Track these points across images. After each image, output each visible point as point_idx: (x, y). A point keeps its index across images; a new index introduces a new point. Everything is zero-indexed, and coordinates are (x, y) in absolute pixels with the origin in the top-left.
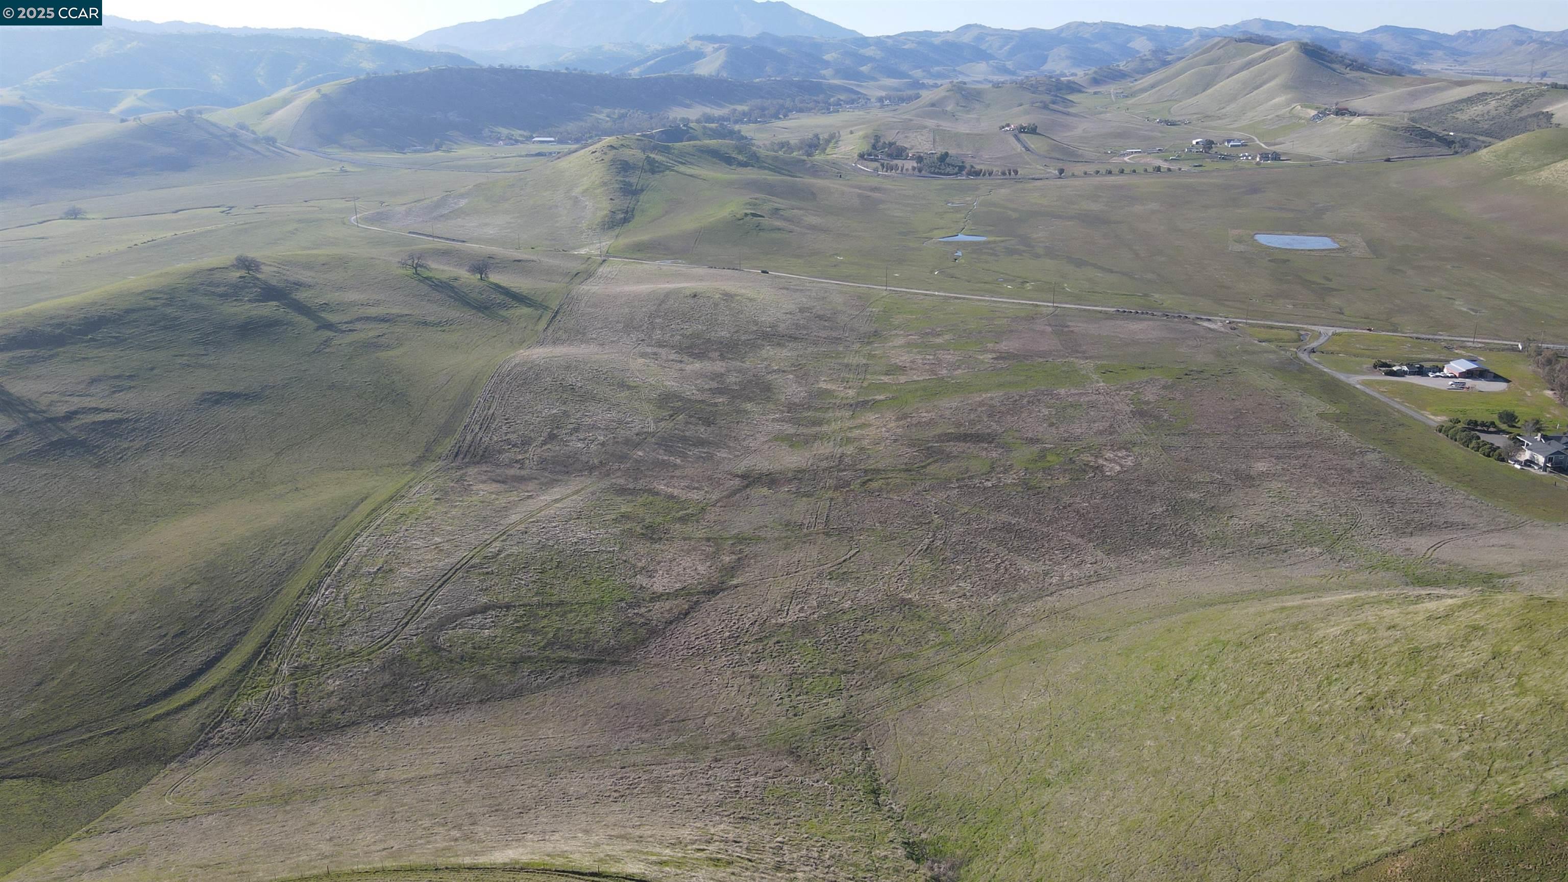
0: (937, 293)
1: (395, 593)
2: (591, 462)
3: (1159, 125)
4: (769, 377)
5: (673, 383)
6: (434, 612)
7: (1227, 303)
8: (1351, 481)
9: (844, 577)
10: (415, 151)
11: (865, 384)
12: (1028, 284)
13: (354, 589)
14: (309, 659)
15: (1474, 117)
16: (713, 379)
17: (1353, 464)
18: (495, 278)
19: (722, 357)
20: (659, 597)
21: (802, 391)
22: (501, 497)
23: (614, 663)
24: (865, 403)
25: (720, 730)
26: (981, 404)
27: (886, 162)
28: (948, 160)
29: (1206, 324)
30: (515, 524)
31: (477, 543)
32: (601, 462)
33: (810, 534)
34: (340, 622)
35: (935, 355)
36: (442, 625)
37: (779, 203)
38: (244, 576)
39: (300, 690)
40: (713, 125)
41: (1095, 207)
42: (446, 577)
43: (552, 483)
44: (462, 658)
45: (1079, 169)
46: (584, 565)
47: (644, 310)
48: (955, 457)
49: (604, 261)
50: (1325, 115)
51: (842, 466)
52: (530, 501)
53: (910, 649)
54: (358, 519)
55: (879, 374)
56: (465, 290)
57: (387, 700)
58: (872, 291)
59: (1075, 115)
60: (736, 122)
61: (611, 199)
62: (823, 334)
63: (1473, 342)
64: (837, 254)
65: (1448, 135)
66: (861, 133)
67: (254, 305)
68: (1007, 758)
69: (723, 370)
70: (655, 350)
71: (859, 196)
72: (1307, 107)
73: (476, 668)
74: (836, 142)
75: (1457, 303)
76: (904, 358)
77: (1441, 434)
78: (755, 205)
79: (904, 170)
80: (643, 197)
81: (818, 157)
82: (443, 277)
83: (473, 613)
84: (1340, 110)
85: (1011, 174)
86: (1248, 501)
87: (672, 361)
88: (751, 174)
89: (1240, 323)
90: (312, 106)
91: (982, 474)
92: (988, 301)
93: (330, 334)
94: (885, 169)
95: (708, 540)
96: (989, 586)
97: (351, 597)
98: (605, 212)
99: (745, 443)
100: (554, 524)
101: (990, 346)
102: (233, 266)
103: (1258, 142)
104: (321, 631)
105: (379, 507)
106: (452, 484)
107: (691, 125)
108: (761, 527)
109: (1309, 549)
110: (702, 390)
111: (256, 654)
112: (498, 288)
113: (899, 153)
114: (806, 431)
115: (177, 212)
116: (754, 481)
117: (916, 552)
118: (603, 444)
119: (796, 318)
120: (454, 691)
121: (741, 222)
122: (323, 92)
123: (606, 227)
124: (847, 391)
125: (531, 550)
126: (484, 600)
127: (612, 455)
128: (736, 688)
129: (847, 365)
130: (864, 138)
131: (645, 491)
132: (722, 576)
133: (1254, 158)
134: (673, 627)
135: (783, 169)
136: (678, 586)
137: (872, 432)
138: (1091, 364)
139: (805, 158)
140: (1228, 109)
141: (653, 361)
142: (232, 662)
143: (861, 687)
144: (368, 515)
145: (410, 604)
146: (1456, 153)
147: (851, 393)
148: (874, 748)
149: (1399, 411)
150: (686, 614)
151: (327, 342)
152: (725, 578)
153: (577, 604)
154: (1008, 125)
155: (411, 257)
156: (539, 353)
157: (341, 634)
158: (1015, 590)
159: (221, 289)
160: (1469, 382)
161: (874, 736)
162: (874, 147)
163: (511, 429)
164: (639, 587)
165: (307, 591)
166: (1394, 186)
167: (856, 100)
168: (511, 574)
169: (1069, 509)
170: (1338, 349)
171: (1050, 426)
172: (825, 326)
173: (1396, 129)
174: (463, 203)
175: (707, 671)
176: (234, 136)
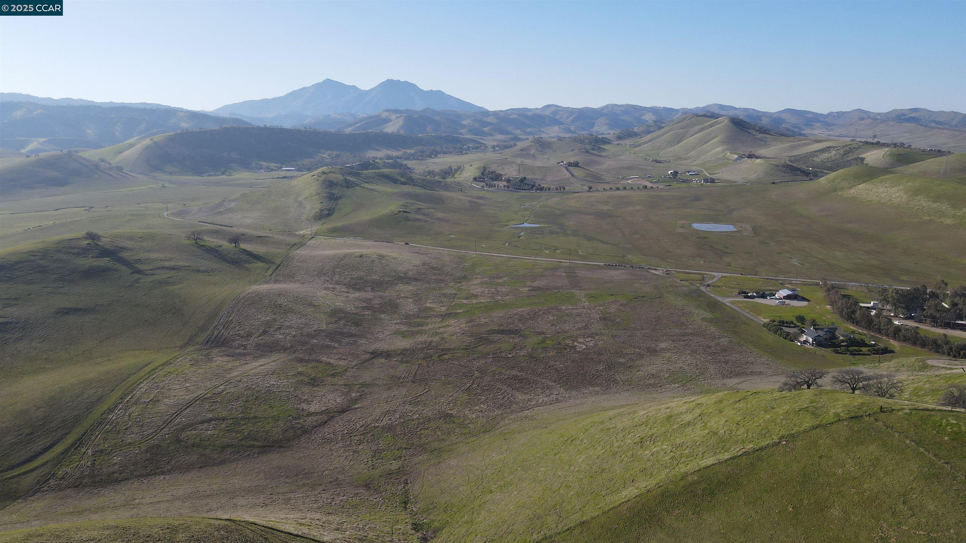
0: (504, 255)
1: (158, 413)
2: (286, 346)
3: (652, 163)
4: (398, 301)
5: (341, 304)
6: (180, 422)
7: (668, 260)
8: (709, 352)
9: (417, 404)
10: (209, 175)
11: (453, 304)
12: (558, 251)
13: (135, 410)
14: (104, 446)
15: (823, 160)
16: (364, 302)
17: (712, 344)
18: (243, 246)
19: (373, 290)
20: (312, 414)
21: (415, 308)
22: (229, 364)
23: (280, 447)
24: (451, 314)
25: (331, 477)
26: (516, 314)
27: (488, 183)
28: (525, 182)
29: (653, 272)
30: (235, 377)
31: (211, 386)
32: (292, 346)
33: (403, 382)
34: (124, 428)
35: (496, 289)
36: (184, 429)
37: (422, 205)
38: (71, 403)
39: (97, 463)
40: (390, 161)
41: (606, 208)
42: (189, 404)
43: (261, 357)
44: (193, 446)
45: (601, 187)
46: (271, 398)
47: (330, 264)
48: (494, 342)
49: (313, 237)
50: (742, 158)
51: (430, 347)
52: (246, 365)
53: (444, 437)
54: (143, 374)
55: (462, 299)
56: (225, 253)
57: (147, 467)
58: (467, 254)
59: (604, 157)
60: (406, 159)
61: (321, 203)
62: (434, 277)
63: (796, 281)
64: (451, 234)
65: (808, 170)
66: (476, 166)
67: (95, 260)
68: (475, 483)
69: (371, 297)
70: (334, 286)
71: (470, 201)
72: (733, 153)
73: (200, 450)
74: (461, 171)
75: (793, 260)
76: (477, 291)
77: (764, 328)
78: (406, 206)
79: (499, 187)
80: (340, 202)
81: (449, 180)
82: (212, 245)
83: (203, 422)
84: (750, 155)
85: (561, 189)
86: (650, 363)
87: (343, 292)
88: (407, 189)
89: (672, 271)
90: (148, 147)
91: (508, 351)
92: (533, 259)
93: (140, 276)
94: (488, 187)
95: (345, 385)
96: (496, 407)
97: (132, 414)
98: (317, 210)
99: (376, 336)
100: (257, 377)
101: (529, 284)
102: (84, 238)
103: (705, 173)
104: (113, 432)
105: (156, 368)
106: (202, 357)
107: (377, 161)
108: (377, 379)
109: (673, 385)
110: (357, 308)
111: (73, 444)
112: (245, 251)
113: (497, 177)
114: (413, 329)
115: (57, 210)
116: (378, 356)
117: (461, 390)
118: (294, 336)
119: (419, 269)
120: (186, 462)
121: (397, 215)
122: (154, 140)
123: (317, 218)
124: (441, 308)
125: (242, 390)
126: (210, 415)
127: (298, 342)
128: (344, 457)
129: (444, 294)
130: (478, 169)
131: (314, 361)
132: (349, 404)
133: (700, 182)
134: (316, 429)
135: (427, 186)
136: (324, 408)
137: (451, 329)
138: (583, 293)
139: (441, 180)
140: (690, 154)
141: (331, 292)
142: (59, 449)
143: (413, 455)
144: (149, 372)
145: (167, 418)
146: (811, 179)
147: (443, 309)
148: (411, 483)
149: (746, 317)
150: (325, 423)
151: (137, 281)
152: (351, 405)
153: (264, 418)
154: (562, 162)
155: (193, 233)
156: (263, 288)
157: (124, 433)
158: (510, 408)
159: (75, 251)
160: (787, 301)
161: (412, 477)
162: (483, 174)
163: (241, 328)
164: (301, 409)
165: (108, 411)
166: (774, 197)
167: (479, 147)
168: (228, 403)
169: (551, 368)
170: (722, 284)
171: (552, 325)
172: (436, 273)
173: (778, 166)
174: (233, 205)
175: (331, 450)
176: (96, 166)
